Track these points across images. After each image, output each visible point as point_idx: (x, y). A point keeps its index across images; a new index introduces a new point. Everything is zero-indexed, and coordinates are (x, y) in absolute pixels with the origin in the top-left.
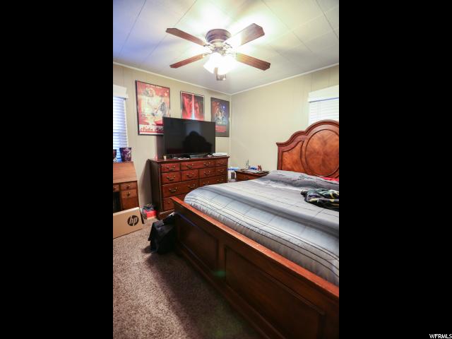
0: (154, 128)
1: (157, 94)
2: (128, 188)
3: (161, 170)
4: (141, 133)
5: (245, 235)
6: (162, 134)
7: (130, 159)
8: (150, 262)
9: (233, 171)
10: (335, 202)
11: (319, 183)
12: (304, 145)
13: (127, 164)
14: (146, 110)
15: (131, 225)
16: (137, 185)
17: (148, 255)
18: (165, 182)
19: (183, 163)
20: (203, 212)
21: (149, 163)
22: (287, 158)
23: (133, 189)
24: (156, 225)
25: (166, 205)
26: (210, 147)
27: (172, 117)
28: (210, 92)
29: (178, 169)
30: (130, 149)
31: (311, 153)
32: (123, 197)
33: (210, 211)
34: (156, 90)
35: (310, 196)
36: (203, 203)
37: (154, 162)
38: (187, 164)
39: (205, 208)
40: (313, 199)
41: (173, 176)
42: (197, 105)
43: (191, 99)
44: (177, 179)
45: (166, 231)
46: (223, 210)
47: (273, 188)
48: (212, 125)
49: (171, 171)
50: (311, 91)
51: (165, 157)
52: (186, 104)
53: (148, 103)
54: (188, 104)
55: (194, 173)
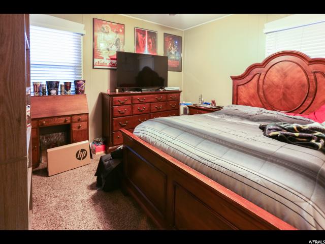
0: (108, 62)
1: (112, 30)
2: (79, 120)
3: (112, 104)
4: (95, 67)
5: (196, 169)
6: (116, 68)
7: (83, 92)
8: (95, 199)
9: (185, 106)
10: (300, 137)
11: (279, 118)
12: (262, 78)
13: (80, 96)
14: (102, 46)
15: (79, 159)
16: (88, 117)
17: (94, 192)
18: (116, 115)
19: (134, 97)
20: (152, 144)
21: (102, 96)
22: (243, 92)
23: (84, 121)
24: (103, 159)
25: (115, 139)
26: (163, 82)
27: (125, 51)
28: (163, 28)
29: (130, 103)
30: (84, 81)
31: (270, 86)
32: (74, 129)
33: (159, 143)
34: (112, 27)
35: (269, 130)
36: (152, 135)
37: (106, 94)
38: (138, 97)
39: (154, 140)
40: (273, 133)
41: (125, 110)
42: (150, 40)
43: (144, 35)
44: (127, 113)
45: (114, 166)
46: (173, 142)
47: (228, 122)
48: (164, 59)
49: (122, 104)
50: (267, 22)
51: (117, 90)
52: (139, 40)
53: (104, 39)
54: (141, 39)
55: (145, 107)
